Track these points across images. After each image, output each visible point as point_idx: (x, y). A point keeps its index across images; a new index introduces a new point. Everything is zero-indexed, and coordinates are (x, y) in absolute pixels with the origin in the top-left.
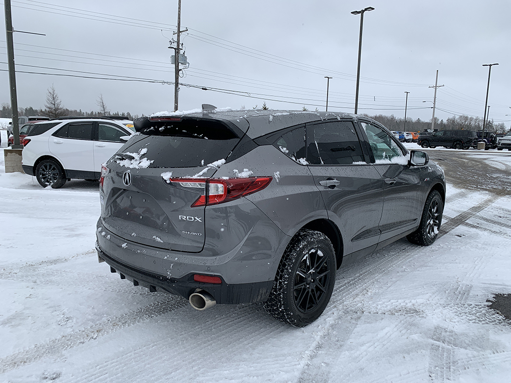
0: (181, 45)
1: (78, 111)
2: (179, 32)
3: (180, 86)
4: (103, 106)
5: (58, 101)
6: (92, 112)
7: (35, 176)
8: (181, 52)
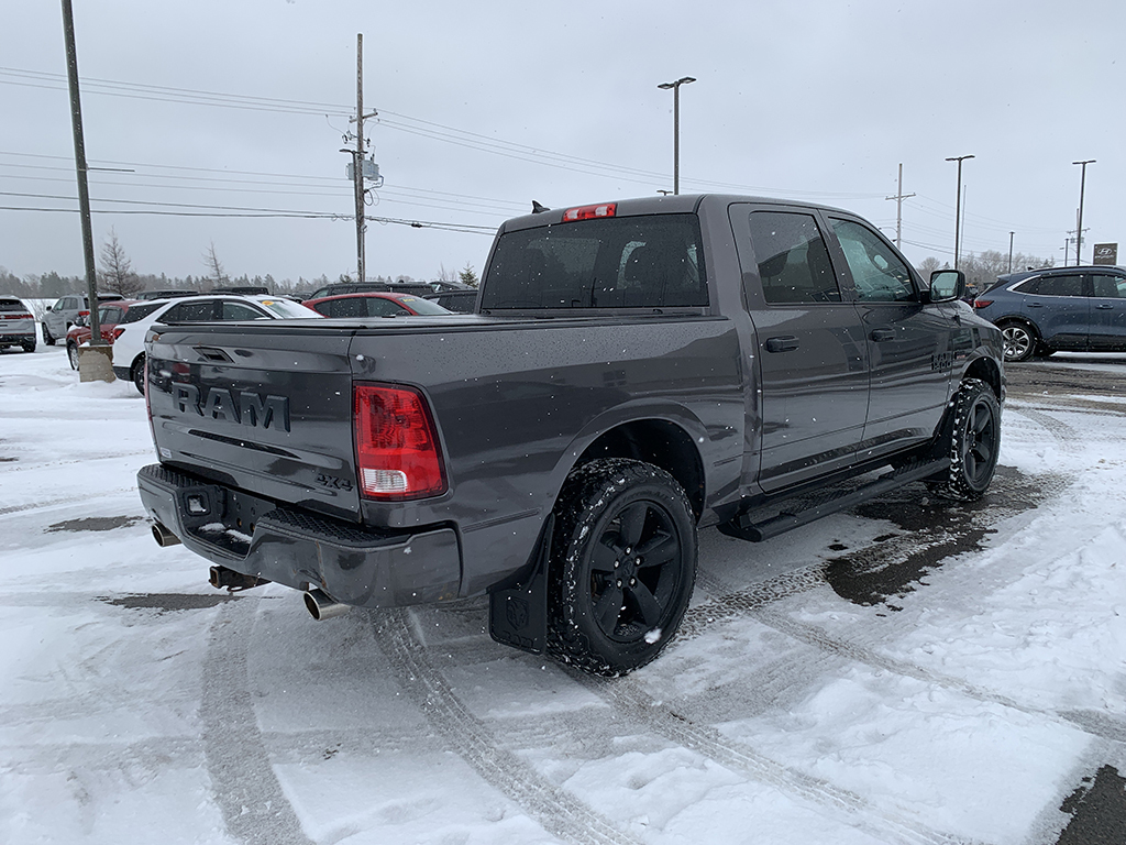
0: (365, 143)
1: (159, 276)
2: (361, 117)
3: (366, 222)
4: (217, 266)
5: (125, 261)
6: (189, 278)
7: (132, 380)
8: (367, 157)
